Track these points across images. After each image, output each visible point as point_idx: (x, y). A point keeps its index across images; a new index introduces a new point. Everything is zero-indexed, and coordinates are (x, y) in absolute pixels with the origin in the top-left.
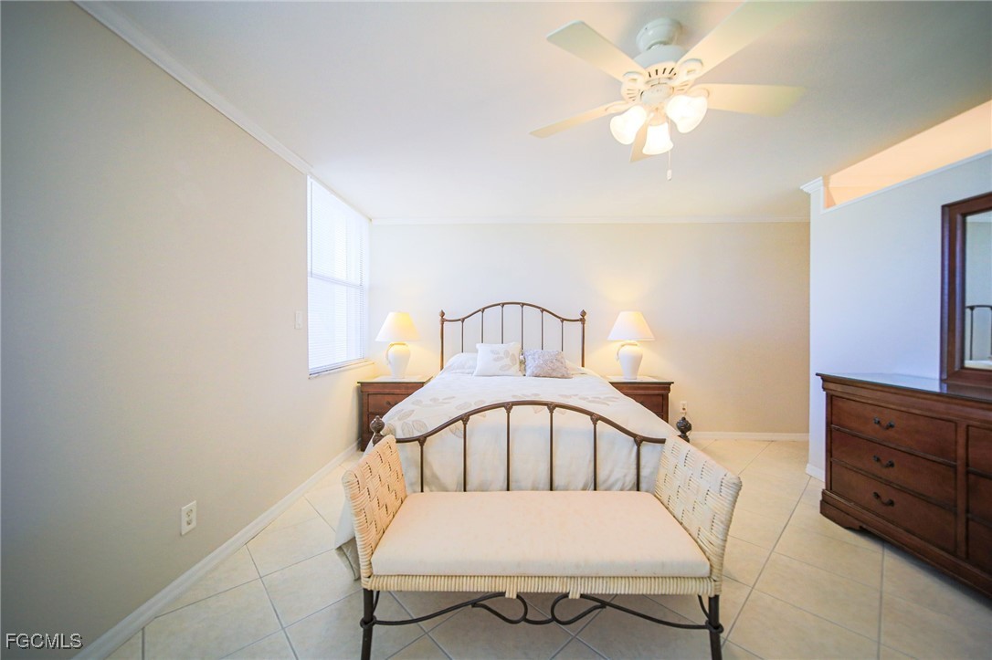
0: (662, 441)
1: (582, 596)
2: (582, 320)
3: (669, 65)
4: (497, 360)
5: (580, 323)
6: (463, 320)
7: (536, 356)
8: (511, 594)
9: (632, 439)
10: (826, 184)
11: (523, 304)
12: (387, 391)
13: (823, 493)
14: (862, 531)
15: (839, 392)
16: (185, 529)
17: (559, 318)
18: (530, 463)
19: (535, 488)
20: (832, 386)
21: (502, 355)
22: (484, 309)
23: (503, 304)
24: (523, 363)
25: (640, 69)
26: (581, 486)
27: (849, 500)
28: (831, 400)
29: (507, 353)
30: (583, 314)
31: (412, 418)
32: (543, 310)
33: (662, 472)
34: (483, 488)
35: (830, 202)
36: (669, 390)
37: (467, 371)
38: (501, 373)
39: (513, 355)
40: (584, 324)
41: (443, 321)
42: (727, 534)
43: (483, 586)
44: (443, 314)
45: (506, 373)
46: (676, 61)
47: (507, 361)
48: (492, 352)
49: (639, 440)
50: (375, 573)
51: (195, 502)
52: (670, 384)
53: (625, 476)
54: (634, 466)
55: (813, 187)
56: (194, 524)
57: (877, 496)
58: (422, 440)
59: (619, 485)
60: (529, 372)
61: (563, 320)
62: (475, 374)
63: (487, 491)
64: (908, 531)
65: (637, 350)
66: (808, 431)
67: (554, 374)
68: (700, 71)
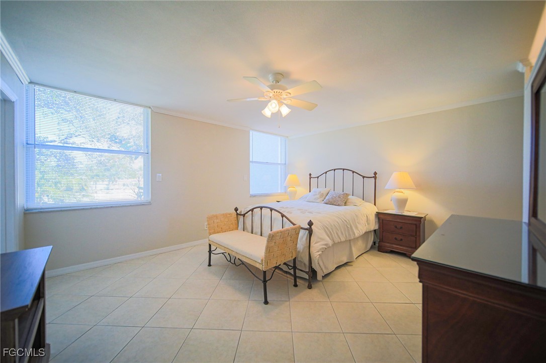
1: (238, 259)
5: (373, 179)
6: (318, 177)
11: (344, 170)
17: (362, 176)
21: (317, 193)
22: (326, 172)
23: (335, 170)
25: (271, 91)
29: (320, 193)
30: (375, 173)
32: (353, 172)
40: (375, 179)
41: (311, 178)
44: (310, 175)
47: (320, 196)
58: (243, 215)
61: (364, 177)
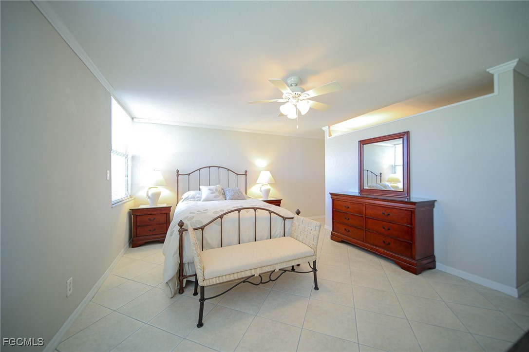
0: (293, 218)
1: (279, 270)
2: (246, 175)
3: (299, 93)
4: (212, 193)
5: (244, 176)
6: (189, 175)
7: (230, 191)
8: (257, 275)
9: (282, 218)
10: (329, 128)
11: (219, 167)
12: (149, 213)
13: (332, 233)
14: (342, 242)
15: (335, 198)
16: (69, 293)
17: (236, 173)
18: (247, 231)
19: (249, 242)
20: (333, 196)
21: (214, 190)
22: (200, 169)
23: (210, 167)
24: (224, 194)
25: (291, 92)
26: (266, 238)
27: (338, 233)
28: (333, 201)
29: (216, 190)
30: (246, 172)
31: (194, 220)
32: (227, 169)
33: (294, 228)
34: (229, 245)
35: (330, 135)
36: (280, 202)
37: (197, 199)
38: (215, 199)
39: (219, 191)
41: (178, 175)
42: (318, 241)
43: (247, 274)
44: (178, 171)
45: (218, 199)
46: (302, 93)
47: (217, 194)
48: (209, 189)
49: (285, 219)
50: (206, 279)
51: (72, 278)
52: (281, 200)
53: (280, 232)
54: (283, 228)
55: (325, 129)
56: (71, 291)
57: (346, 230)
58: (202, 228)
59: (278, 236)
60: (228, 198)
62: (202, 200)
63: (231, 245)
64: (353, 238)
65: (269, 187)
66: (325, 214)
67: (239, 198)
68: (308, 97)
